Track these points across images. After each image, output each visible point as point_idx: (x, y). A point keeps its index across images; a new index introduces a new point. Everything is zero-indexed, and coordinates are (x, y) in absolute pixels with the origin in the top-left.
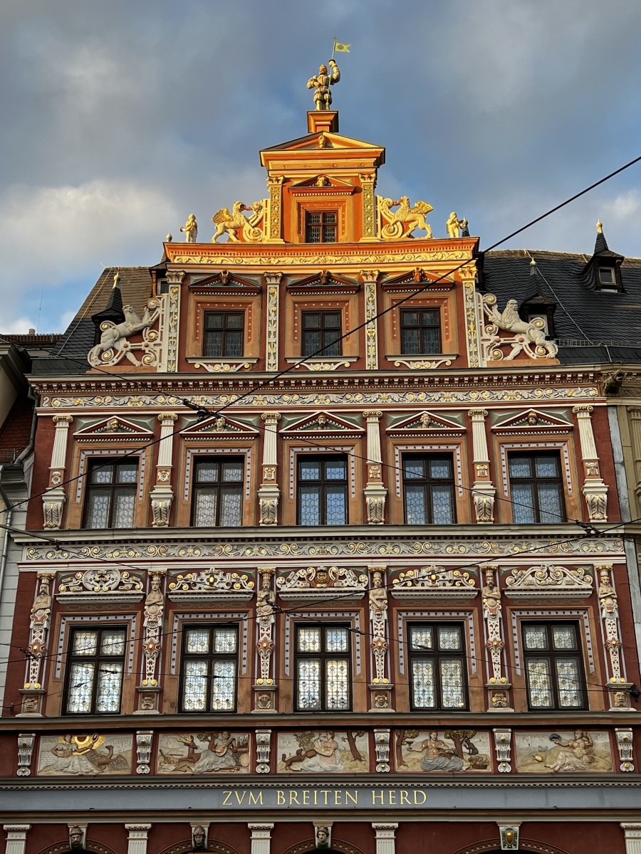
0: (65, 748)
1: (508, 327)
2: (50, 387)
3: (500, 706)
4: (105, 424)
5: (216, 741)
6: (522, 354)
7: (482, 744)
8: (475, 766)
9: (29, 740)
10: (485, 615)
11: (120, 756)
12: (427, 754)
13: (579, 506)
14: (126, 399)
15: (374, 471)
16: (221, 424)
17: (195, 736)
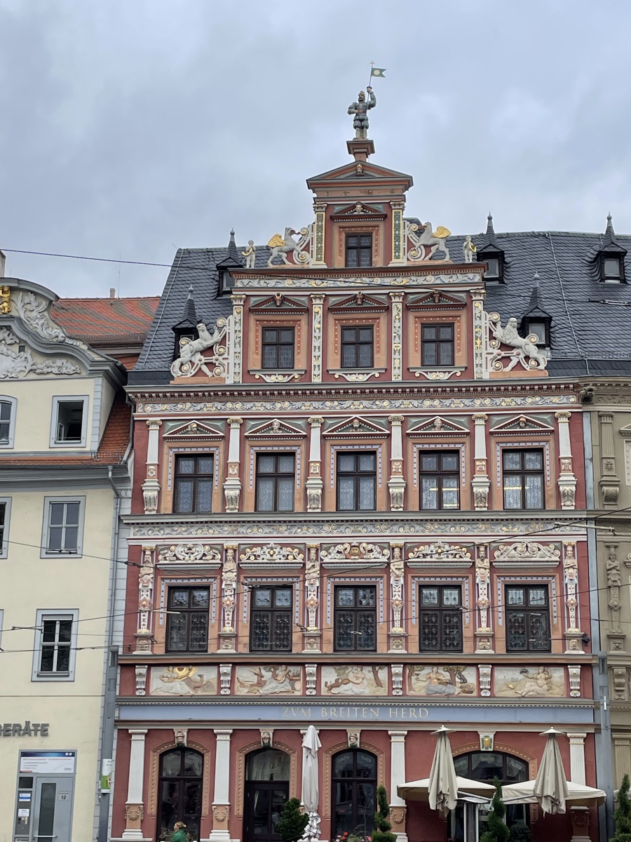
0: (169, 676)
1: (508, 342)
2: (143, 396)
3: (485, 648)
4: (187, 427)
5: (277, 672)
6: (519, 366)
7: (470, 675)
8: (465, 692)
9: (143, 670)
10: (477, 581)
11: (208, 682)
12: (430, 683)
13: (554, 496)
14: (202, 405)
15: (397, 466)
16: (277, 427)
17: (262, 668)
